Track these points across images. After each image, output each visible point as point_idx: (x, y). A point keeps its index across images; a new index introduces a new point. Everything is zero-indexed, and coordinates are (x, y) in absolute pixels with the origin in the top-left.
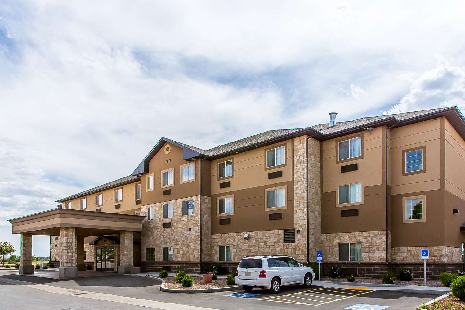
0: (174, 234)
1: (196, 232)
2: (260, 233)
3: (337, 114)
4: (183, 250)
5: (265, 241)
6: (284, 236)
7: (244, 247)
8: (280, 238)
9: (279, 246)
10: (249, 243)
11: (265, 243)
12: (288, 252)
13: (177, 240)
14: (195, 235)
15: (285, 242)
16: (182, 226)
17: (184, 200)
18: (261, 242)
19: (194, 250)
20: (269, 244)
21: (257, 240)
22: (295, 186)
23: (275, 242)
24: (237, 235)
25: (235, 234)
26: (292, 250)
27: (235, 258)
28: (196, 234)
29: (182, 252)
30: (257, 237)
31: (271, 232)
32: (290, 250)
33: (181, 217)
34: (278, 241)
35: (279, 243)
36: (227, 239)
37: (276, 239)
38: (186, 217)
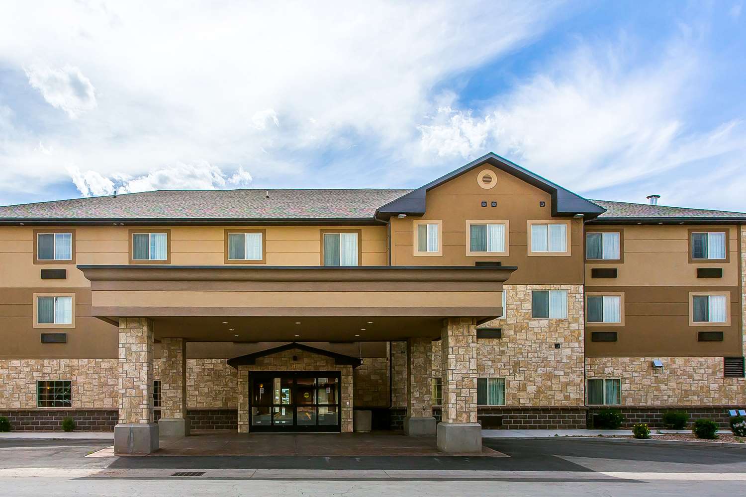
0: (509, 353)
1: (573, 351)
2: (679, 361)
3: (659, 197)
4: (536, 384)
5: (689, 373)
6: (725, 366)
7: (646, 382)
8: (717, 369)
9: (716, 382)
10: (657, 375)
11: (691, 376)
12: (732, 391)
13: (517, 364)
14: (570, 357)
15: (727, 375)
16: (531, 336)
17: (538, 288)
18: (682, 375)
19: (568, 384)
20: (696, 377)
21: (673, 372)
22: (743, 295)
23: (709, 375)
24: (632, 362)
25: (627, 359)
26: (739, 387)
27: (628, 399)
28: (572, 354)
29: (532, 389)
30: (674, 366)
31: (701, 359)
32: (735, 388)
33: (530, 320)
34: (714, 373)
35: (716, 377)
36: (607, 367)
37: (710, 371)
38: (544, 322)
